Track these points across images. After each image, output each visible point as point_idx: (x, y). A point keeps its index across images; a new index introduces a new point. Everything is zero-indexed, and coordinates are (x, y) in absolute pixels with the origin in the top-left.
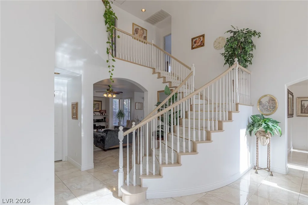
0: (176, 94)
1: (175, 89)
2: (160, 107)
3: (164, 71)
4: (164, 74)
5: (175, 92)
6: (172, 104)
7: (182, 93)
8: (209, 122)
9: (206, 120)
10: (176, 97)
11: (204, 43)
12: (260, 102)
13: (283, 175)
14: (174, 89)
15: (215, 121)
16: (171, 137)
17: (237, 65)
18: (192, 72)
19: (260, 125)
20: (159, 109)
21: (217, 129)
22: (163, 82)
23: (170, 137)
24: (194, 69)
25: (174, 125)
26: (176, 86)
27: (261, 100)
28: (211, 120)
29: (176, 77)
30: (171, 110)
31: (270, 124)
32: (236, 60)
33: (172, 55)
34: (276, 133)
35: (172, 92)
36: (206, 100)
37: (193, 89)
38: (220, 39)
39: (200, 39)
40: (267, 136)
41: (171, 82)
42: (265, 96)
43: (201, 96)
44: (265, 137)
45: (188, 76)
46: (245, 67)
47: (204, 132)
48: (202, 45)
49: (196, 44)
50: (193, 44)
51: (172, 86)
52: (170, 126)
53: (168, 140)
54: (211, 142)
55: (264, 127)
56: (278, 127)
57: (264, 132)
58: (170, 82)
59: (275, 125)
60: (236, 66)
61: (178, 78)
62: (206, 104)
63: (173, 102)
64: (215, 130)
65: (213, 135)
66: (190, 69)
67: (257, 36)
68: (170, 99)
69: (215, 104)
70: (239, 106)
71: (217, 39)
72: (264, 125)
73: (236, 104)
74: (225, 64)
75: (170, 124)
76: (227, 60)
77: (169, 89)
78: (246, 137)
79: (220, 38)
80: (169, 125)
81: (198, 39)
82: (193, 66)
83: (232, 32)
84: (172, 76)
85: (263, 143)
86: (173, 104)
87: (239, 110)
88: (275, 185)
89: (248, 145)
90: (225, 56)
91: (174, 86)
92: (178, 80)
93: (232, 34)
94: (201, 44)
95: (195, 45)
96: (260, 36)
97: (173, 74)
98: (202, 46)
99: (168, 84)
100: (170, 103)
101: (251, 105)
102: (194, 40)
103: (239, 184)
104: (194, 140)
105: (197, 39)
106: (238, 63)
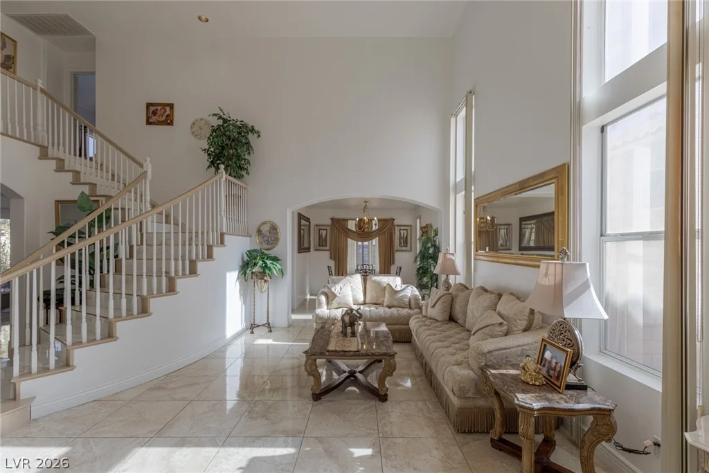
0: (109, 210)
1: (106, 202)
2: (64, 236)
3: (75, 155)
4: (73, 162)
5: (106, 208)
6: (96, 233)
7: (123, 209)
8: (173, 262)
9: (168, 259)
10: (108, 218)
11: (173, 119)
12: (259, 232)
13: (284, 328)
14: (104, 202)
15: (183, 261)
16: (96, 297)
17: (222, 175)
18: (146, 172)
19: (255, 264)
20: (63, 242)
21: (188, 273)
22: (71, 181)
23: (93, 296)
24: (149, 167)
25: (101, 272)
26: (107, 194)
27: (261, 228)
28: (176, 260)
29: (107, 172)
30: (94, 244)
31: (269, 262)
32: (222, 167)
33: (97, 128)
34: (275, 273)
35: (99, 207)
36: (176, 224)
37: (148, 205)
38: (202, 122)
39: (166, 111)
40: (266, 278)
41: (96, 184)
42: (264, 223)
43: (167, 216)
44: (263, 281)
45: (137, 179)
46: (239, 177)
47: (164, 279)
48: (169, 121)
49: (156, 117)
50: (151, 115)
51: (98, 194)
52: (93, 275)
53: (87, 304)
54: (176, 294)
55: (261, 267)
56: (278, 265)
57: (261, 273)
58: (93, 186)
59: (275, 263)
60: (222, 177)
61: (113, 175)
62: (176, 233)
63: (100, 227)
64: (184, 274)
65: (180, 283)
66: (141, 166)
67: (256, 135)
68: (93, 221)
69: (191, 232)
70: (226, 237)
71: (196, 120)
72: (261, 262)
73: (221, 234)
74: (209, 167)
75: (92, 272)
76: (212, 162)
77: (88, 199)
78: (238, 283)
79: (202, 119)
80: (90, 274)
81: (161, 109)
82: (148, 162)
83: (220, 118)
84: (97, 169)
85: (261, 289)
86: (99, 232)
87: (226, 243)
88: (270, 342)
89: (241, 295)
90: (209, 155)
91: (102, 193)
92: (113, 179)
93: (221, 122)
94: (166, 120)
95: (153, 119)
96: (259, 136)
97: (101, 165)
98: (169, 124)
99: (86, 190)
100: (92, 229)
101: (249, 235)
102: (152, 109)
103: (224, 352)
104: (145, 293)
105: (159, 108)
106: (224, 172)
